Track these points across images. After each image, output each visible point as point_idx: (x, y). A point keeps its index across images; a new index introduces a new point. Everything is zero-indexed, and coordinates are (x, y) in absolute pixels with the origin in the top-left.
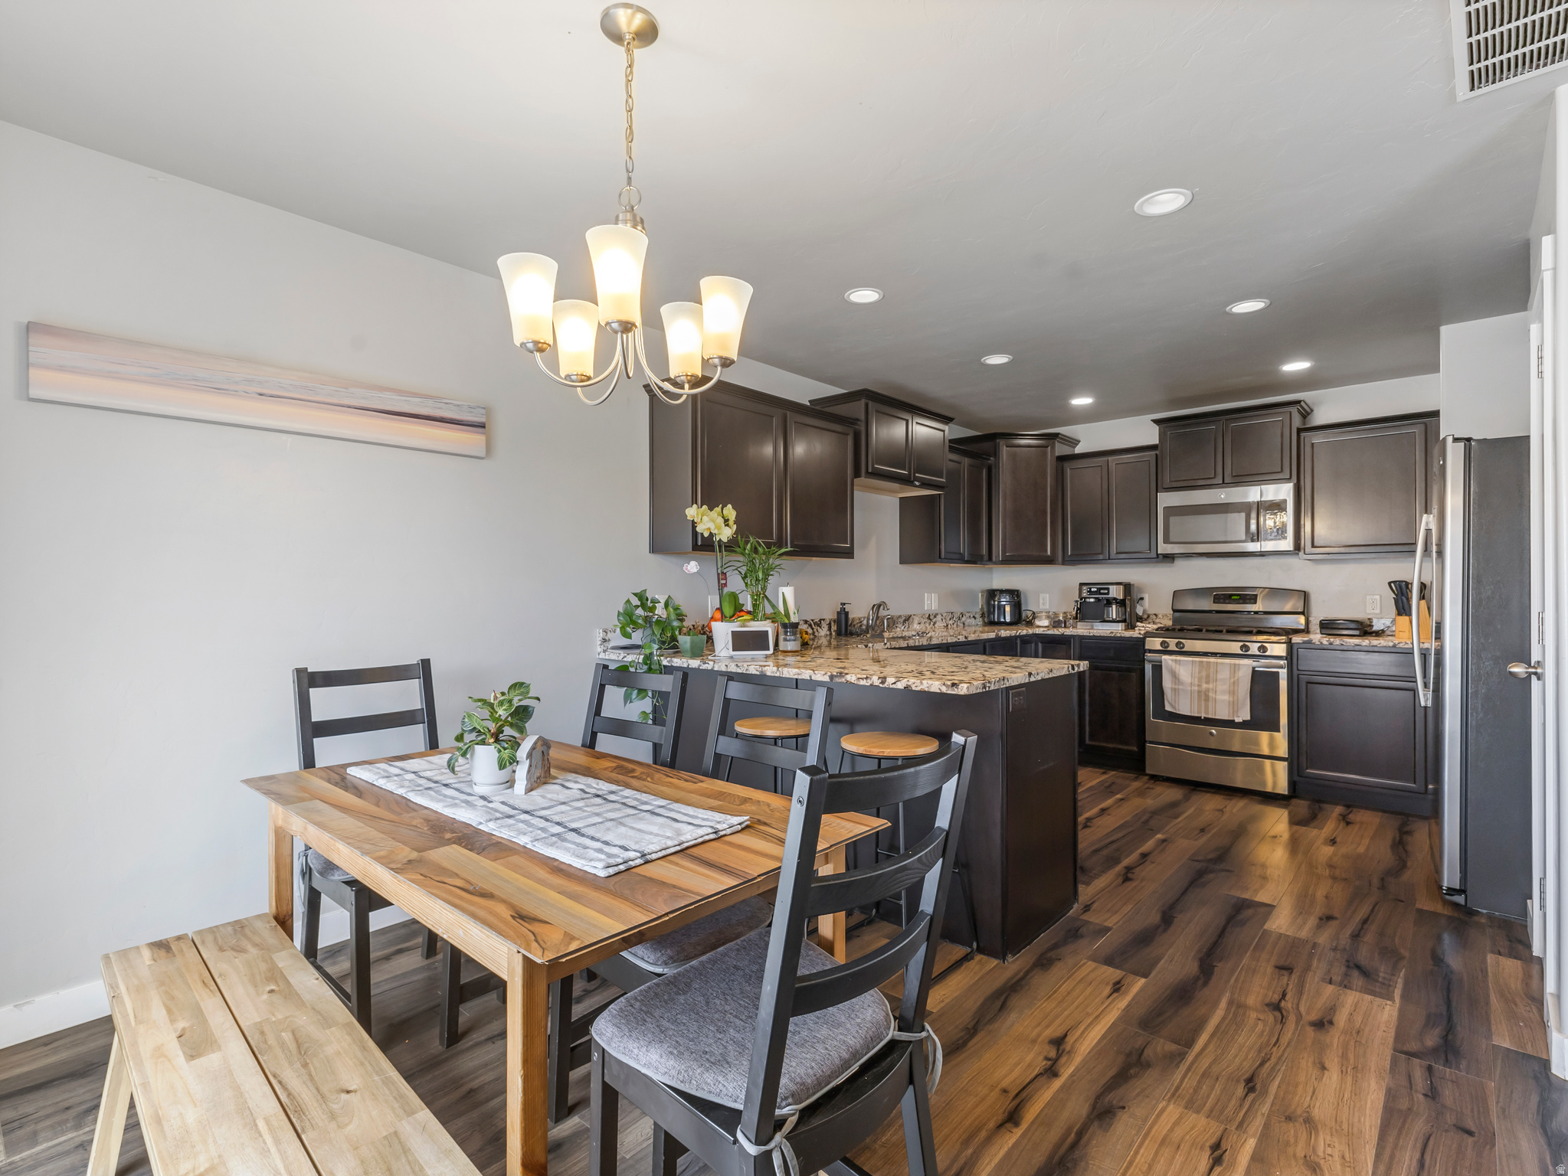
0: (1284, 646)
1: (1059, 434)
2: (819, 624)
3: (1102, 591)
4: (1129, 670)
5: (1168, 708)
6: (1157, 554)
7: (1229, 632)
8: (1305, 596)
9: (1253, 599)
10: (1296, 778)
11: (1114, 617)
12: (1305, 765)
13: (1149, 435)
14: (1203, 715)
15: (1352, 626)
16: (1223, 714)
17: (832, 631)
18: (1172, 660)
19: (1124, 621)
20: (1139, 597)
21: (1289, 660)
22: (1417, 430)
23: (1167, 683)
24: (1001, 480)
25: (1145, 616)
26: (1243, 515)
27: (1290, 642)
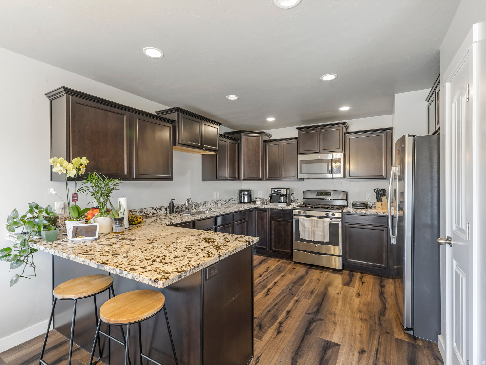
0: (341, 214)
1: (264, 132)
2: (160, 209)
3: (279, 191)
4: (288, 222)
5: (301, 237)
6: (298, 178)
7: (322, 208)
8: (346, 193)
9: (330, 194)
10: (344, 262)
11: (283, 201)
12: (347, 257)
13: (295, 134)
14: (313, 240)
15: (362, 205)
16: (319, 240)
17: (167, 211)
18: (302, 219)
19: (286, 203)
20: (292, 193)
21: (342, 219)
22: (383, 135)
23: (300, 228)
24: (242, 149)
25: (294, 200)
26: (327, 164)
27: (342, 212)
